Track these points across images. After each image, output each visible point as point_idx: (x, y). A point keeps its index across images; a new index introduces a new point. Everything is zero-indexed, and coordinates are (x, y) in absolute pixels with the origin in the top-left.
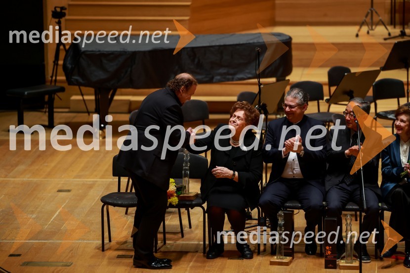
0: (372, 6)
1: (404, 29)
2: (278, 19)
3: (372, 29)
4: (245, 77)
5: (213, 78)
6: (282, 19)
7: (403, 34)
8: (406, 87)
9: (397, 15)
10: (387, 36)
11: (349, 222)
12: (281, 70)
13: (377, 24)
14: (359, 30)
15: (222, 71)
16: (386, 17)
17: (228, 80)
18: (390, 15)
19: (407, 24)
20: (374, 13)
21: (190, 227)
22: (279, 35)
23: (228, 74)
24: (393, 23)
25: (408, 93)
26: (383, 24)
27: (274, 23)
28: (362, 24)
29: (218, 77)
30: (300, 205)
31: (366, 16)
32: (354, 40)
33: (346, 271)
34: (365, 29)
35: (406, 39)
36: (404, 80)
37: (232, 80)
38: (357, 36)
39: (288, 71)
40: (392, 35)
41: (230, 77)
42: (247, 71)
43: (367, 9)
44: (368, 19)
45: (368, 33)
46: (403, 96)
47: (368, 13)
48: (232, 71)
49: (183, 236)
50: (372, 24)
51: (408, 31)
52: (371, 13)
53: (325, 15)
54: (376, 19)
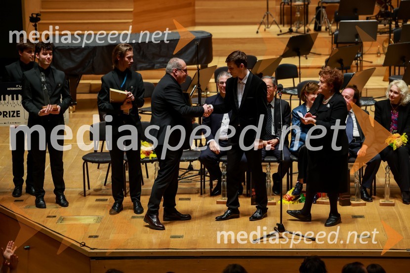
0: (268, 11)
1: (291, 27)
2: (197, 21)
3: (268, 28)
5: (154, 65)
6: (201, 21)
7: (291, 31)
8: (298, 70)
9: (285, 17)
10: (279, 33)
11: (268, 170)
12: (205, 59)
13: (272, 24)
14: (258, 29)
16: (277, 19)
18: (279, 17)
19: (293, 24)
20: (269, 16)
21: (148, 177)
22: (202, 32)
24: (282, 23)
25: (300, 74)
26: (276, 23)
27: (194, 24)
28: (261, 23)
29: (158, 65)
31: (264, 18)
32: (256, 36)
34: (263, 27)
35: (294, 35)
36: (297, 64)
38: (257, 32)
39: (210, 60)
40: (283, 32)
43: (264, 13)
44: (265, 20)
45: (265, 30)
46: (297, 77)
47: (265, 16)
50: (268, 24)
51: (294, 29)
52: (267, 16)
53: (233, 17)
54: (271, 20)
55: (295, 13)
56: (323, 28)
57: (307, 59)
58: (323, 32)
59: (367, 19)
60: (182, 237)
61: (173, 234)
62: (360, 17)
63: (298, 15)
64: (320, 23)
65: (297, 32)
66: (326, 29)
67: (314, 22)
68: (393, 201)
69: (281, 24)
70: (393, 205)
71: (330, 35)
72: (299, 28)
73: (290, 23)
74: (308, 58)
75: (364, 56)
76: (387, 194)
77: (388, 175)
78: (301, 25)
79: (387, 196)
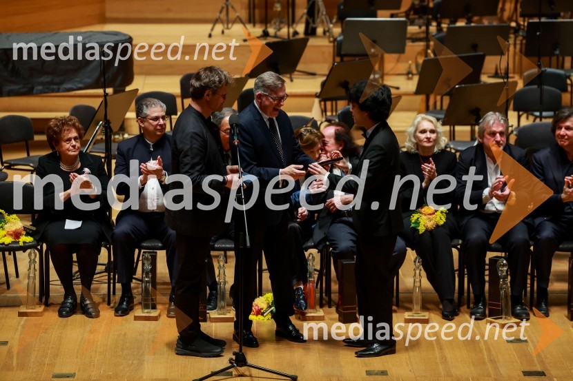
1: (266, 28)
2: (108, 15)
3: (228, 28)
4: (75, 87)
5: (32, 88)
6: (115, 15)
7: (265, 34)
9: (257, 11)
11: (222, 264)
12: (120, 78)
13: (234, 22)
14: (212, 29)
15: (45, 79)
16: (243, 14)
17: (53, 91)
18: (247, 11)
19: (270, 22)
20: (230, 8)
21: (17, 276)
22: (116, 34)
23: (52, 83)
24: (252, 20)
26: (242, 22)
27: (104, 20)
28: (216, 21)
29: (40, 88)
30: (160, 245)
31: (221, 12)
33: (218, 324)
34: (219, 27)
35: (270, 40)
37: (58, 91)
38: (210, 36)
39: (129, 79)
41: (55, 87)
42: (77, 79)
43: (222, 3)
44: (223, 16)
45: (223, 32)
47: (223, 8)
48: (57, 80)
49: (8, 287)
50: (228, 22)
51: (271, 31)
52: (226, 8)
53: (169, 10)
54: (232, 15)
55: (272, 5)
56: (320, 30)
57: (292, 81)
58: (319, 37)
59: (392, 16)
60: (72, 376)
61: (57, 371)
62: (380, 12)
63: (278, 7)
64: (314, 22)
65: (276, 36)
66: (324, 33)
67: (304, 19)
68: (426, 315)
69: (250, 22)
70: (425, 322)
71: (330, 42)
72: (279, 29)
73: (265, 21)
74: (295, 80)
75: (386, 77)
76: (417, 304)
77: (418, 272)
78: (282, 25)
79: (417, 307)
